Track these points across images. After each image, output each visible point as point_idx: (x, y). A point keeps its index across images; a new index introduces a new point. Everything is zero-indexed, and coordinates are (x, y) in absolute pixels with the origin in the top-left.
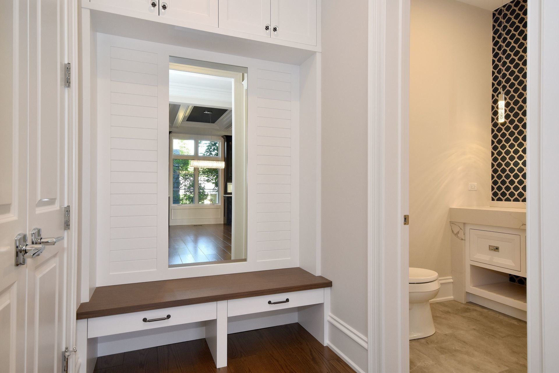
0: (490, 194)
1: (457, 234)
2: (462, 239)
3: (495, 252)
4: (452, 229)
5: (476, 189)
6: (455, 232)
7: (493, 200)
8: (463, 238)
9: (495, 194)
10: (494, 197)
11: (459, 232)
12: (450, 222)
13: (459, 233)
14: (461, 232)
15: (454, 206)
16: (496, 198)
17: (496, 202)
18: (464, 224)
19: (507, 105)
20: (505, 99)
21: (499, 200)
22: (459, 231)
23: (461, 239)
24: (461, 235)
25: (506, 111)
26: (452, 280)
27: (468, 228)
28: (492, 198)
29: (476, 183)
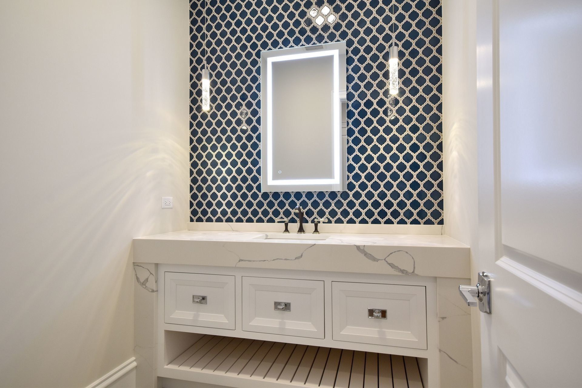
0: (188, 211)
1: (144, 284)
2: (153, 291)
3: (201, 304)
4: (136, 275)
5: (171, 206)
6: (142, 280)
7: (192, 220)
8: (155, 289)
9: (194, 213)
10: (193, 217)
11: (149, 280)
12: (134, 263)
13: (147, 281)
14: (152, 279)
15: (141, 236)
16: (195, 219)
17: (195, 223)
18: (157, 265)
19: (213, 84)
20: (211, 76)
21: (200, 220)
22: (149, 277)
23: (151, 291)
24: (151, 284)
25: (211, 92)
26: (135, 364)
27: (162, 271)
28: (191, 218)
29: (172, 198)
